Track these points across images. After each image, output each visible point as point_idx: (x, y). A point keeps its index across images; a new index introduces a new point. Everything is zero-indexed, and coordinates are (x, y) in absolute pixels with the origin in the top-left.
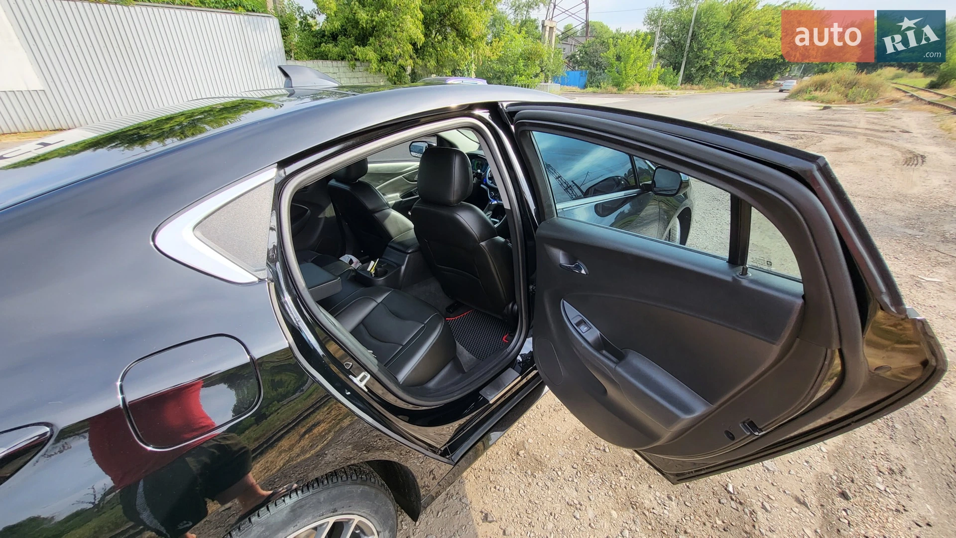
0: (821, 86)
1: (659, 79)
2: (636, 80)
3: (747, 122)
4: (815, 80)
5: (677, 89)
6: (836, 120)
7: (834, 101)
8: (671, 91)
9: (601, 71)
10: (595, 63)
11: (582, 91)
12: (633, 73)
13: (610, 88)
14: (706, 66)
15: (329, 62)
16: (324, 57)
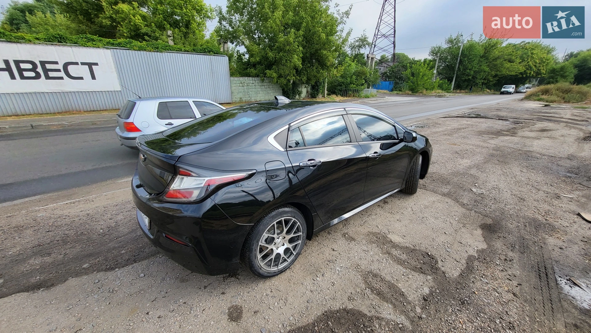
0: (546, 92)
1: (439, 86)
2: (423, 87)
3: (491, 113)
4: (542, 88)
5: (450, 93)
6: (551, 113)
7: (555, 101)
8: (446, 94)
9: (402, 82)
10: (398, 77)
11: (390, 93)
12: (422, 83)
13: (407, 92)
14: (469, 79)
15: (251, 78)
16: (248, 75)
